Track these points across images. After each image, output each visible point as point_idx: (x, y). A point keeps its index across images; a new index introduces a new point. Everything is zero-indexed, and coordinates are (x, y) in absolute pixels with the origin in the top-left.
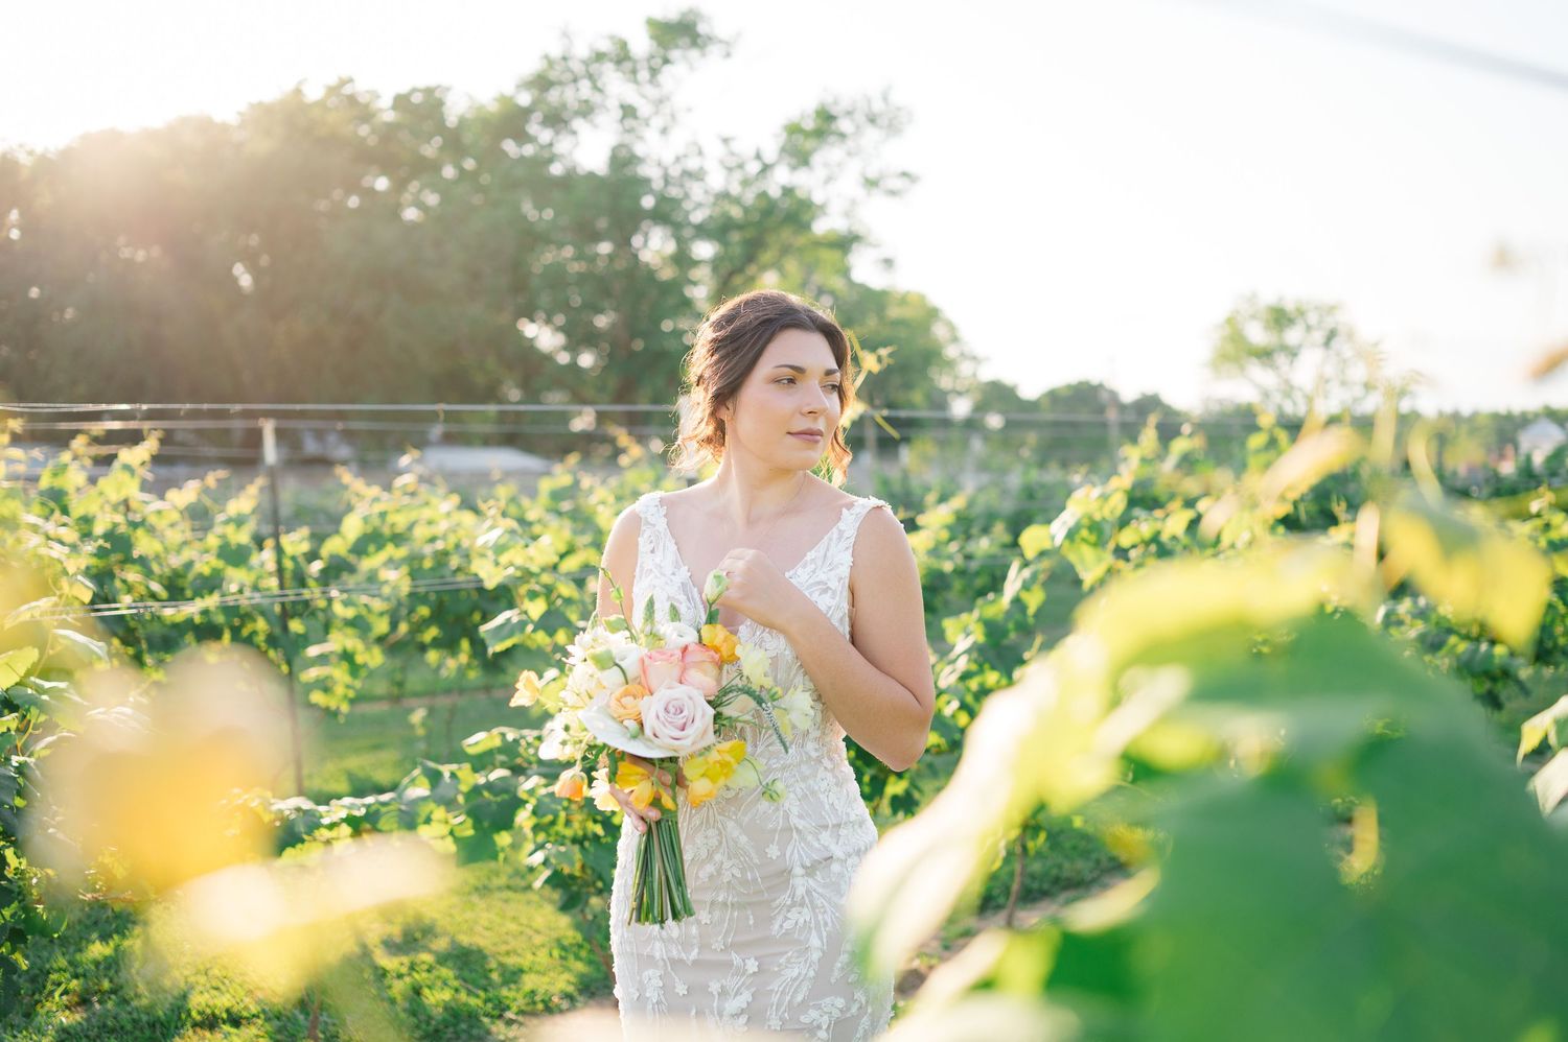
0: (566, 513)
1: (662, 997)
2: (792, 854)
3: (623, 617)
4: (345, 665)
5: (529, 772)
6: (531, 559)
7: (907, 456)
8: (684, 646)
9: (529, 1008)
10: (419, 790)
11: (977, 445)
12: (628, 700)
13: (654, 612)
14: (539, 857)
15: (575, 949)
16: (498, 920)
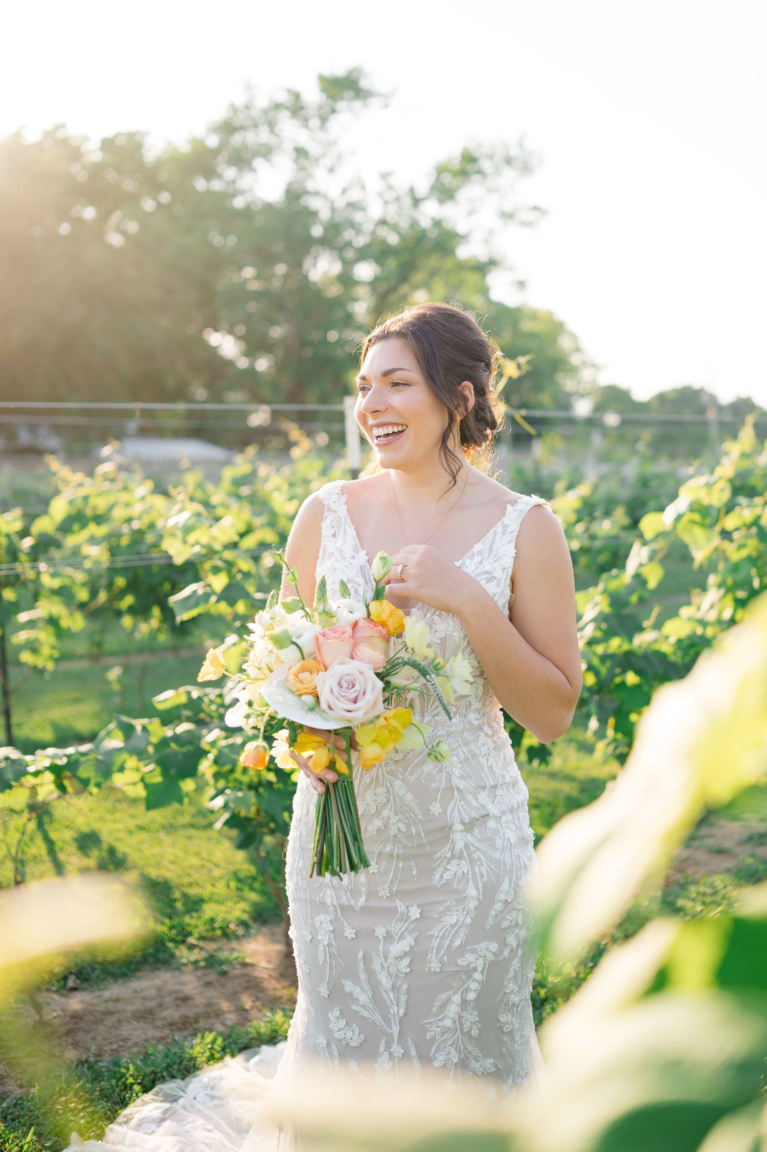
0: (245, 497)
1: (332, 939)
2: (453, 812)
3: (298, 598)
4: (51, 629)
5: (211, 726)
6: (214, 538)
7: (539, 449)
8: (354, 622)
9: (210, 934)
10: (115, 742)
11: (597, 440)
12: (305, 676)
13: (326, 592)
14: (219, 802)
15: (249, 881)
16: (181, 854)
